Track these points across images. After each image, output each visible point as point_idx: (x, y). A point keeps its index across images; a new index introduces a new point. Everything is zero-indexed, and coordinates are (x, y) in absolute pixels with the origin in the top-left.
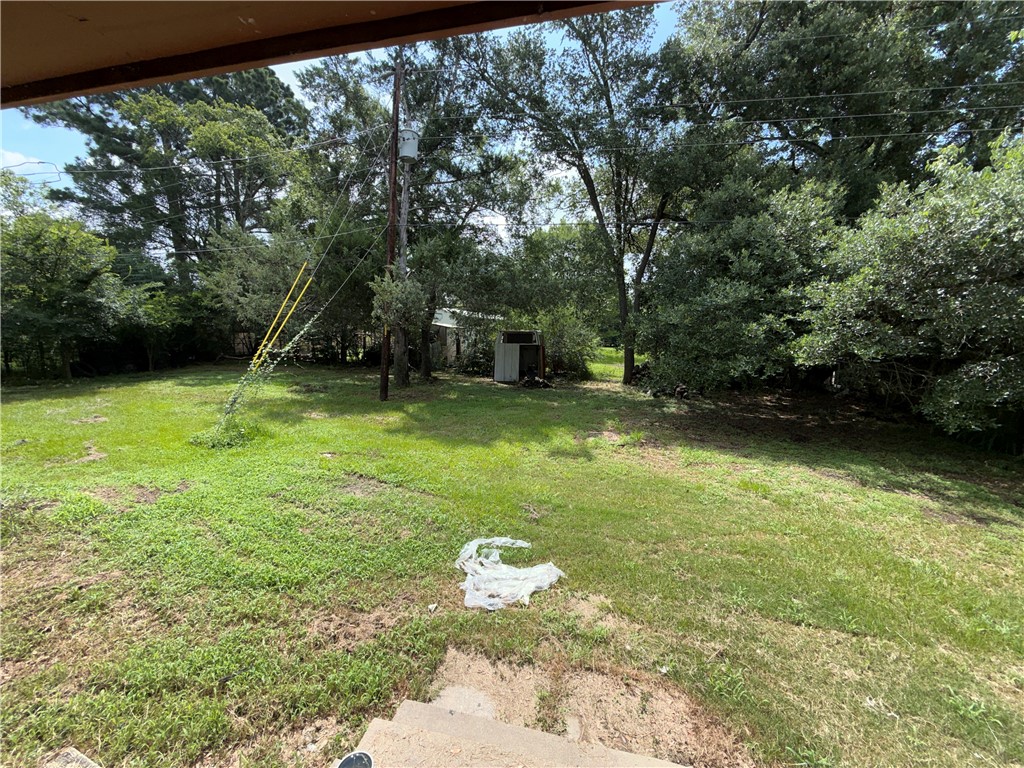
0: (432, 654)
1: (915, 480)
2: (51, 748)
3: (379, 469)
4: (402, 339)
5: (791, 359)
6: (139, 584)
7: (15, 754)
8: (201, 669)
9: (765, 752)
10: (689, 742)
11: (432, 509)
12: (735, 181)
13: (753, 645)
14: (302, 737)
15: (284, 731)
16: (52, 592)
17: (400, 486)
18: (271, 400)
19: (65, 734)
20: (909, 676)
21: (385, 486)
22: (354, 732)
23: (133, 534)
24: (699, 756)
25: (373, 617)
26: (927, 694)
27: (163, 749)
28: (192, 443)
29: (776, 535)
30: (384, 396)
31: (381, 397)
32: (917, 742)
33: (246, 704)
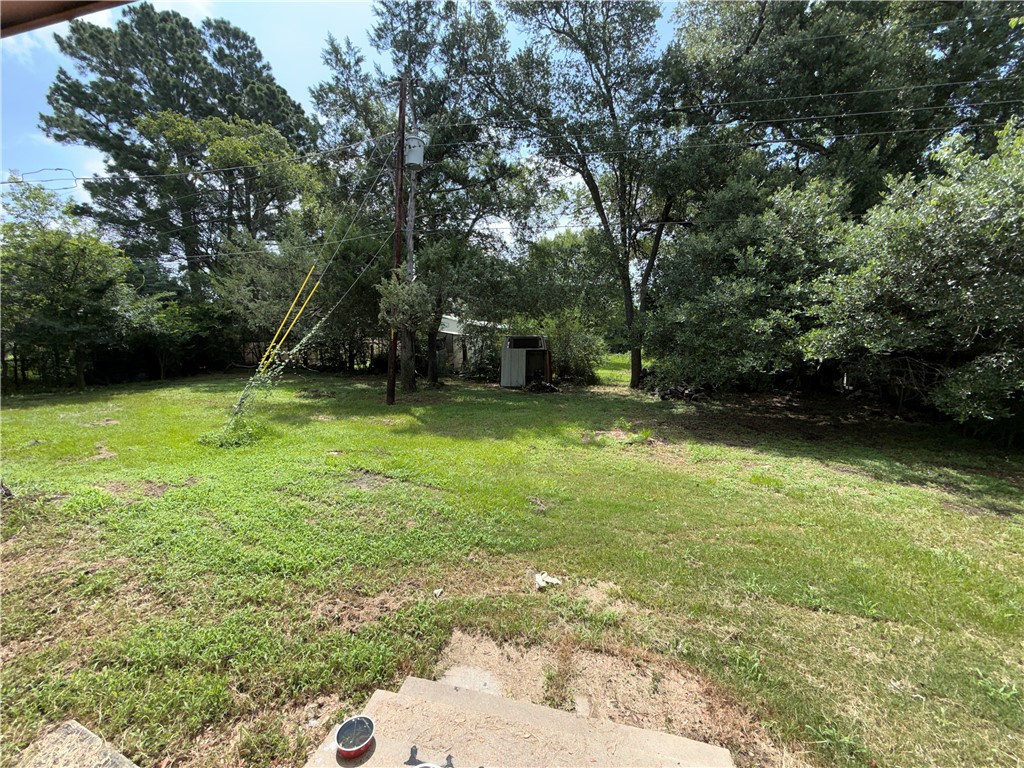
0: (437, 635)
1: (931, 474)
2: (51, 721)
3: (385, 465)
4: (409, 344)
5: (800, 354)
6: (145, 570)
7: (16, 725)
8: (204, 648)
9: (783, 731)
10: (703, 720)
11: (438, 502)
12: (738, 182)
13: (769, 629)
14: (304, 713)
15: (286, 707)
16: (59, 576)
17: (406, 481)
18: (279, 405)
19: (67, 708)
20: (934, 659)
21: (391, 480)
22: (357, 708)
23: (140, 524)
24: (714, 734)
25: (377, 600)
26: (954, 677)
27: (164, 721)
28: (200, 443)
29: (790, 526)
30: (391, 399)
31: (388, 401)
32: (946, 723)
33: (248, 681)
